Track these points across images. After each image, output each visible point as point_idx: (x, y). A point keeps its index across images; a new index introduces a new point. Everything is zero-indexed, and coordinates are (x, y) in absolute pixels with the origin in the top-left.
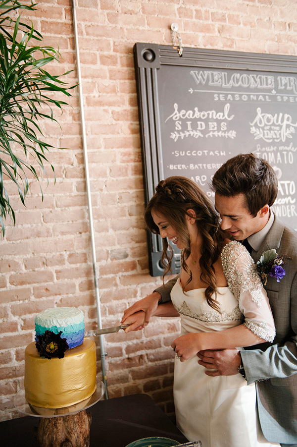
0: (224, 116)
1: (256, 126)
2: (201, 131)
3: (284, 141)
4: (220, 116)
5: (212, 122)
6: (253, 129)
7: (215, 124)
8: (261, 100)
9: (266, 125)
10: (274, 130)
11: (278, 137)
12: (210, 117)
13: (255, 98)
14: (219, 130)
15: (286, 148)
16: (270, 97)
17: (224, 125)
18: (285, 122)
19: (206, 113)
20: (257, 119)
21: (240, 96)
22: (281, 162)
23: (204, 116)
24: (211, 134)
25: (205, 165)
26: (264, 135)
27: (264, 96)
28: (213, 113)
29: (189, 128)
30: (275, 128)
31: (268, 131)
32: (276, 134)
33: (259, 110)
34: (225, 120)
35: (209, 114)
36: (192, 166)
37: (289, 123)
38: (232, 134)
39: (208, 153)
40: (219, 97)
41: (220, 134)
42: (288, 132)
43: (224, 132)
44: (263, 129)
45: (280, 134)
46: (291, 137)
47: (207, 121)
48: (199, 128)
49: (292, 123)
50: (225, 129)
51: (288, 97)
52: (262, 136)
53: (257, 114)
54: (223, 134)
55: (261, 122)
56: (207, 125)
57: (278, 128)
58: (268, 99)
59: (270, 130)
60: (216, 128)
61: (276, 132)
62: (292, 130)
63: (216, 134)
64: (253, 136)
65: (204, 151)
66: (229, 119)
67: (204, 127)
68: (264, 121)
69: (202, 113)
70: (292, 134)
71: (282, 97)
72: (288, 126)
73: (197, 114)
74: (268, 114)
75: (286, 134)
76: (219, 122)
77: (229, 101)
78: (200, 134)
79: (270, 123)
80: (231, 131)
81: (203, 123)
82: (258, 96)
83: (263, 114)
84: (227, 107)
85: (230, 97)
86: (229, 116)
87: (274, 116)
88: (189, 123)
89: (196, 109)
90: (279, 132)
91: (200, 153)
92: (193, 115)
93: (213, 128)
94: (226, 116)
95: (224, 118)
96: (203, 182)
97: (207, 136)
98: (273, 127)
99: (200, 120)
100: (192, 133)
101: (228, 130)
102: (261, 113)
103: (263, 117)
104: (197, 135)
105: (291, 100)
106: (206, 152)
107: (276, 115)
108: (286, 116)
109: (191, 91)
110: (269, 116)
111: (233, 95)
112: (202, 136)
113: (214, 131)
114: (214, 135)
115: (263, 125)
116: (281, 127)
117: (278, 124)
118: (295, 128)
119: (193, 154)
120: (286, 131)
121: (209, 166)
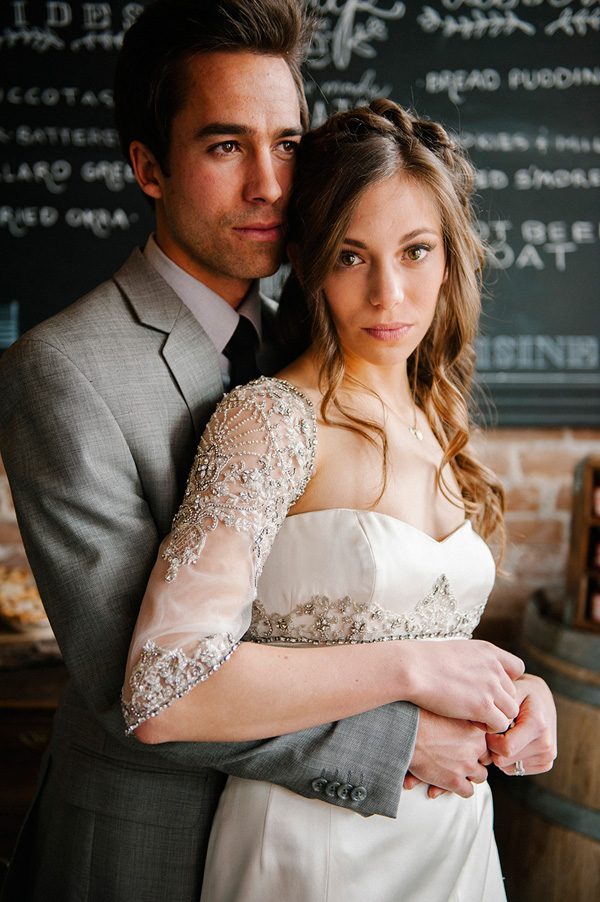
2: (58, 31)
3: (342, 62)
5: (93, 2)
7: (105, 9)
11: (322, 50)
14: (116, 26)
15: (349, 88)
17: (132, 15)
18: (352, 4)
24: (89, 40)
25: (65, 134)
29: (20, 21)
36: (23, 134)
37: (366, 5)
39: (79, 97)
42: (361, 35)
45: (330, 45)
46: (369, 52)
48: (52, 21)
49: (378, 4)
56: (77, 15)
57: (324, 24)
60: (105, 23)
61: (316, 36)
62: (376, 28)
63: (106, 39)
65: (66, 91)
67: (67, 19)
70: (373, 42)
72: (361, 18)
75: (351, 43)
76: (117, 3)
78: (51, 39)
81: (65, 8)
88: (19, 6)
90: (329, 35)
91: (51, 98)
93: (99, 20)
96: (57, 183)
97: (76, 45)
100: (27, 36)
104: (42, 42)
106: (70, 93)
112: (59, 44)
113: (99, 31)
114: (99, 45)
116: (334, 19)
117: (323, 9)
118: (388, 22)
119: (31, 97)
120: (354, 32)
121: (78, 136)
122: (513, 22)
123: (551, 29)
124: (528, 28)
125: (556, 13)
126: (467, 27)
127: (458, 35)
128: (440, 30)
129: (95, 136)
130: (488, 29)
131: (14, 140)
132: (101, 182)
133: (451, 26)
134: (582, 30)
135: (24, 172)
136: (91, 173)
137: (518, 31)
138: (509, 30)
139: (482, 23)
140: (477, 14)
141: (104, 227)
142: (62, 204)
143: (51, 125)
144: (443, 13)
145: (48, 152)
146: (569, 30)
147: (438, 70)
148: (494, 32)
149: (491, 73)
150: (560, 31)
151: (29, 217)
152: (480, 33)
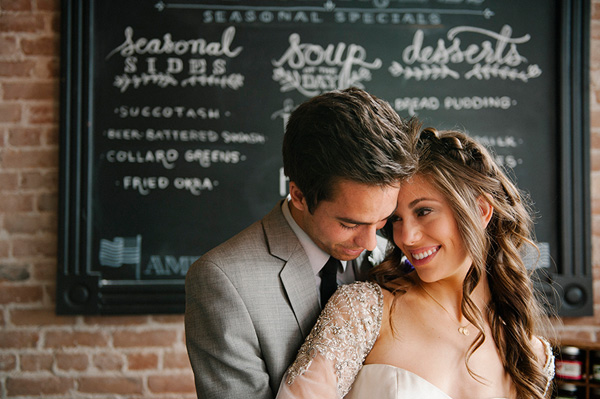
0: (220, 48)
1: (286, 66)
2: (174, 75)
4: (212, 49)
5: (195, 58)
6: (279, 73)
7: (203, 63)
8: (300, 21)
9: (307, 65)
10: (324, 74)
11: (332, 86)
12: (194, 50)
13: (288, 17)
14: (209, 72)
16: (321, 14)
17: (219, 66)
18: (350, 60)
19: (186, 45)
20: (288, 56)
21: (258, 13)
23: (181, 48)
24: (192, 80)
25: (175, 134)
26: (301, 83)
27: (308, 14)
28: (199, 45)
29: (151, 69)
30: (327, 70)
31: (312, 77)
32: (327, 82)
33: (294, 38)
34: (223, 56)
35: (191, 46)
36: (150, 134)
37: (358, 61)
38: (236, 81)
39: (185, 113)
40: (214, 15)
41: (211, 80)
42: (356, 77)
43: (220, 76)
44: (301, 72)
45: (337, 82)
47: (187, 57)
48: (171, 69)
49: (366, 61)
50: (222, 71)
51: (361, 14)
52: (296, 84)
53: (288, 45)
54: (217, 81)
55: (296, 60)
56: (186, 66)
57: (333, 71)
58: (315, 18)
59: (316, 73)
60: (203, 70)
61: (328, 78)
62: (365, 74)
63: (203, 80)
64: (278, 84)
65: (177, 109)
66: (233, 54)
67: (180, 68)
68: (304, 59)
69: (179, 44)
70: (363, 82)
71: (347, 15)
72: (355, 68)
73: (169, 46)
74: (315, 43)
75: (350, 81)
76: (210, 59)
77: (233, 23)
78: (169, 80)
79: (318, 61)
80: (232, 76)
81: (179, 62)
82: (294, 14)
83: (303, 46)
84: (230, 32)
85: (236, 16)
86: (232, 48)
87: (325, 48)
88: (151, 61)
89: (167, 37)
90: (336, 77)
91: (168, 113)
92: (161, 47)
93: (199, 69)
94: (226, 49)
95: (220, 53)
96: (169, 163)
97: (184, 83)
98: (322, 69)
99: (173, 55)
100: (155, 78)
101: (227, 74)
102: (301, 43)
103: (302, 50)
104: (164, 81)
105: (368, 19)
106: (180, 110)
107: (331, 48)
108: (354, 48)
109: (160, 6)
110: (316, 48)
111: (243, 13)
112: (174, 82)
113: (199, 75)
114: (198, 83)
115: (300, 65)
116: (339, 69)
117: (332, 63)
118: (372, 71)
119: (156, 113)
120: (351, 76)
121: (184, 135)
122: (446, 71)
123: (468, 75)
124: (455, 75)
125: (471, 67)
126: (418, 74)
127: (413, 78)
128: (402, 75)
129: (193, 135)
130: (431, 75)
131: (144, 138)
132: (196, 163)
133: (409, 73)
134: (487, 76)
135: (149, 156)
136: (190, 156)
137: (449, 77)
138: (444, 76)
139: (427, 72)
140: (424, 66)
141: (197, 189)
142: (172, 175)
143: (167, 129)
144: (404, 65)
145: (165, 145)
146: (479, 77)
147: (402, 98)
148: (435, 77)
149: (434, 99)
150: (474, 77)
151: (151, 183)
152: (426, 78)
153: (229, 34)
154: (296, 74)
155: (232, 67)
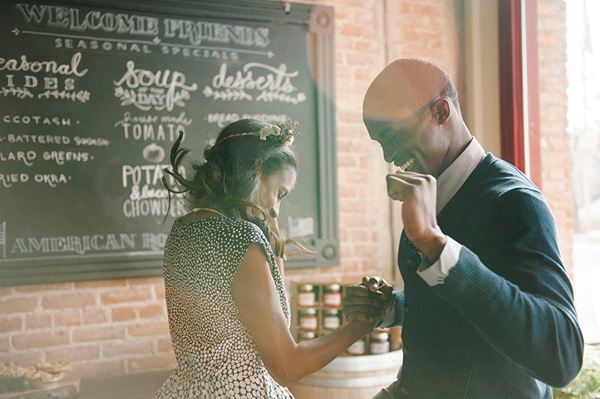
0: (70, 69)
1: (124, 86)
2: (30, 90)
3: (170, 109)
4: (63, 70)
5: (49, 77)
6: (119, 91)
7: (55, 80)
8: (134, 51)
9: (140, 86)
10: (154, 93)
11: (161, 103)
12: (48, 69)
13: (125, 48)
14: (61, 88)
15: (174, 119)
16: (150, 47)
17: (69, 84)
18: (174, 84)
19: (40, 65)
20: (126, 77)
21: (100, 43)
22: (164, 138)
23: (36, 68)
24: (47, 94)
25: (34, 137)
26: (137, 99)
27: (140, 46)
28: (52, 65)
29: (10, 84)
30: (157, 91)
31: (145, 96)
32: (157, 100)
33: (130, 64)
34: (73, 76)
35: (44, 66)
36: (11, 138)
37: (180, 84)
38: (84, 96)
39: (41, 121)
40: (63, 43)
41: (63, 94)
42: (178, 97)
43: (71, 92)
44: (136, 91)
45: (164, 100)
46: (182, 104)
47: (41, 75)
48: (28, 85)
49: (185, 84)
50: (72, 87)
51: (181, 49)
52: (133, 100)
53: (126, 70)
54: (68, 95)
55: (132, 81)
56: (41, 83)
57: (161, 91)
58: (146, 49)
59: (148, 93)
60: (56, 87)
61: (158, 96)
62: (185, 94)
63: (56, 94)
64: (118, 100)
65: (34, 117)
66: (80, 75)
67: (35, 83)
68: (138, 81)
69: (34, 64)
70: (184, 100)
71: (170, 49)
72: (178, 89)
73: (25, 65)
74: (147, 70)
75: (174, 100)
76: (61, 78)
77: (81, 50)
78: (27, 93)
79: (150, 83)
80: (81, 92)
81: (35, 79)
82: (130, 45)
83: (137, 71)
85: (81, 43)
86: (79, 70)
87: (155, 74)
88: (10, 77)
89: (23, 58)
90: (164, 96)
91: (26, 120)
92: (18, 66)
93: (53, 85)
94: (74, 70)
95: (71, 73)
96: (29, 161)
97: (40, 96)
98: (152, 90)
99: (29, 73)
100: (14, 91)
101: (77, 90)
102: (135, 69)
103: (137, 74)
104: (22, 94)
105: (186, 53)
106: (37, 118)
107: (159, 73)
108: (176, 75)
109: (16, 32)
110: (148, 73)
111: (88, 42)
112: (32, 96)
113: (52, 90)
114: (51, 96)
115: (136, 85)
116: (166, 90)
117: (161, 85)
118: (190, 92)
119: (15, 120)
120: (175, 96)
121: (41, 139)
122: (243, 95)
123: (258, 98)
124: (249, 97)
125: (260, 92)
126: (224, 96)
127: (220, 99)
128: (212, 97)
129: (49, 139)
130: (233, 97)
131: (6, 141)
132: (53, 161)
133: (217, 95)
134: (271, 100)
135: (11, 156)
136: (47, 156)
137: (245, 99)
138: (241, 98)
139: (230, 95)
140: (228, 91)
141: (55, 183)
142: (31, 172)
144: (214, 89)
145: (25, 147)
146: (265, 100)
147: (214, 113)
148: (235, 99)
149: (235, 115)
150: (262, 100)
151: (14, 179)
152: (229, 99)
153: (77, 58)
154: (132, 92)
155: (81, 85)
